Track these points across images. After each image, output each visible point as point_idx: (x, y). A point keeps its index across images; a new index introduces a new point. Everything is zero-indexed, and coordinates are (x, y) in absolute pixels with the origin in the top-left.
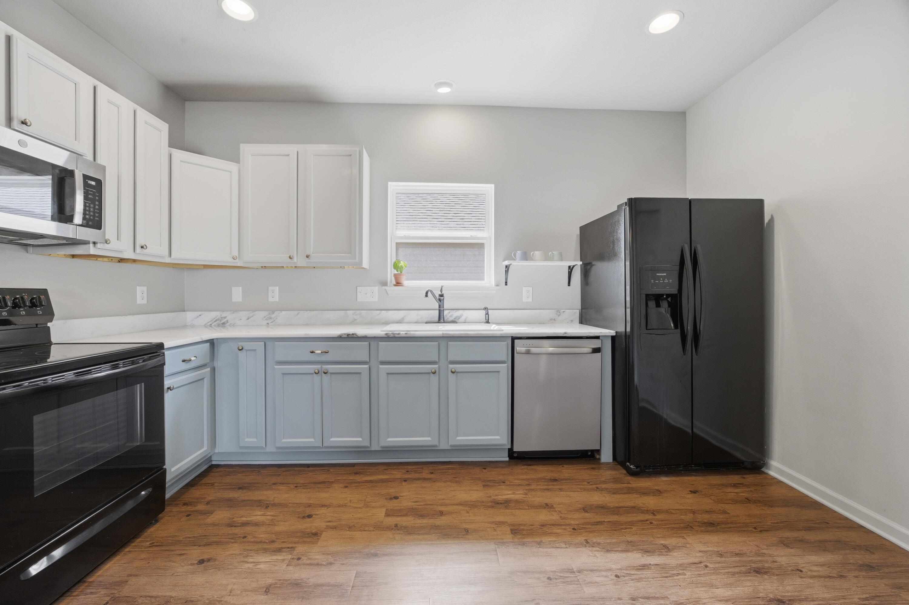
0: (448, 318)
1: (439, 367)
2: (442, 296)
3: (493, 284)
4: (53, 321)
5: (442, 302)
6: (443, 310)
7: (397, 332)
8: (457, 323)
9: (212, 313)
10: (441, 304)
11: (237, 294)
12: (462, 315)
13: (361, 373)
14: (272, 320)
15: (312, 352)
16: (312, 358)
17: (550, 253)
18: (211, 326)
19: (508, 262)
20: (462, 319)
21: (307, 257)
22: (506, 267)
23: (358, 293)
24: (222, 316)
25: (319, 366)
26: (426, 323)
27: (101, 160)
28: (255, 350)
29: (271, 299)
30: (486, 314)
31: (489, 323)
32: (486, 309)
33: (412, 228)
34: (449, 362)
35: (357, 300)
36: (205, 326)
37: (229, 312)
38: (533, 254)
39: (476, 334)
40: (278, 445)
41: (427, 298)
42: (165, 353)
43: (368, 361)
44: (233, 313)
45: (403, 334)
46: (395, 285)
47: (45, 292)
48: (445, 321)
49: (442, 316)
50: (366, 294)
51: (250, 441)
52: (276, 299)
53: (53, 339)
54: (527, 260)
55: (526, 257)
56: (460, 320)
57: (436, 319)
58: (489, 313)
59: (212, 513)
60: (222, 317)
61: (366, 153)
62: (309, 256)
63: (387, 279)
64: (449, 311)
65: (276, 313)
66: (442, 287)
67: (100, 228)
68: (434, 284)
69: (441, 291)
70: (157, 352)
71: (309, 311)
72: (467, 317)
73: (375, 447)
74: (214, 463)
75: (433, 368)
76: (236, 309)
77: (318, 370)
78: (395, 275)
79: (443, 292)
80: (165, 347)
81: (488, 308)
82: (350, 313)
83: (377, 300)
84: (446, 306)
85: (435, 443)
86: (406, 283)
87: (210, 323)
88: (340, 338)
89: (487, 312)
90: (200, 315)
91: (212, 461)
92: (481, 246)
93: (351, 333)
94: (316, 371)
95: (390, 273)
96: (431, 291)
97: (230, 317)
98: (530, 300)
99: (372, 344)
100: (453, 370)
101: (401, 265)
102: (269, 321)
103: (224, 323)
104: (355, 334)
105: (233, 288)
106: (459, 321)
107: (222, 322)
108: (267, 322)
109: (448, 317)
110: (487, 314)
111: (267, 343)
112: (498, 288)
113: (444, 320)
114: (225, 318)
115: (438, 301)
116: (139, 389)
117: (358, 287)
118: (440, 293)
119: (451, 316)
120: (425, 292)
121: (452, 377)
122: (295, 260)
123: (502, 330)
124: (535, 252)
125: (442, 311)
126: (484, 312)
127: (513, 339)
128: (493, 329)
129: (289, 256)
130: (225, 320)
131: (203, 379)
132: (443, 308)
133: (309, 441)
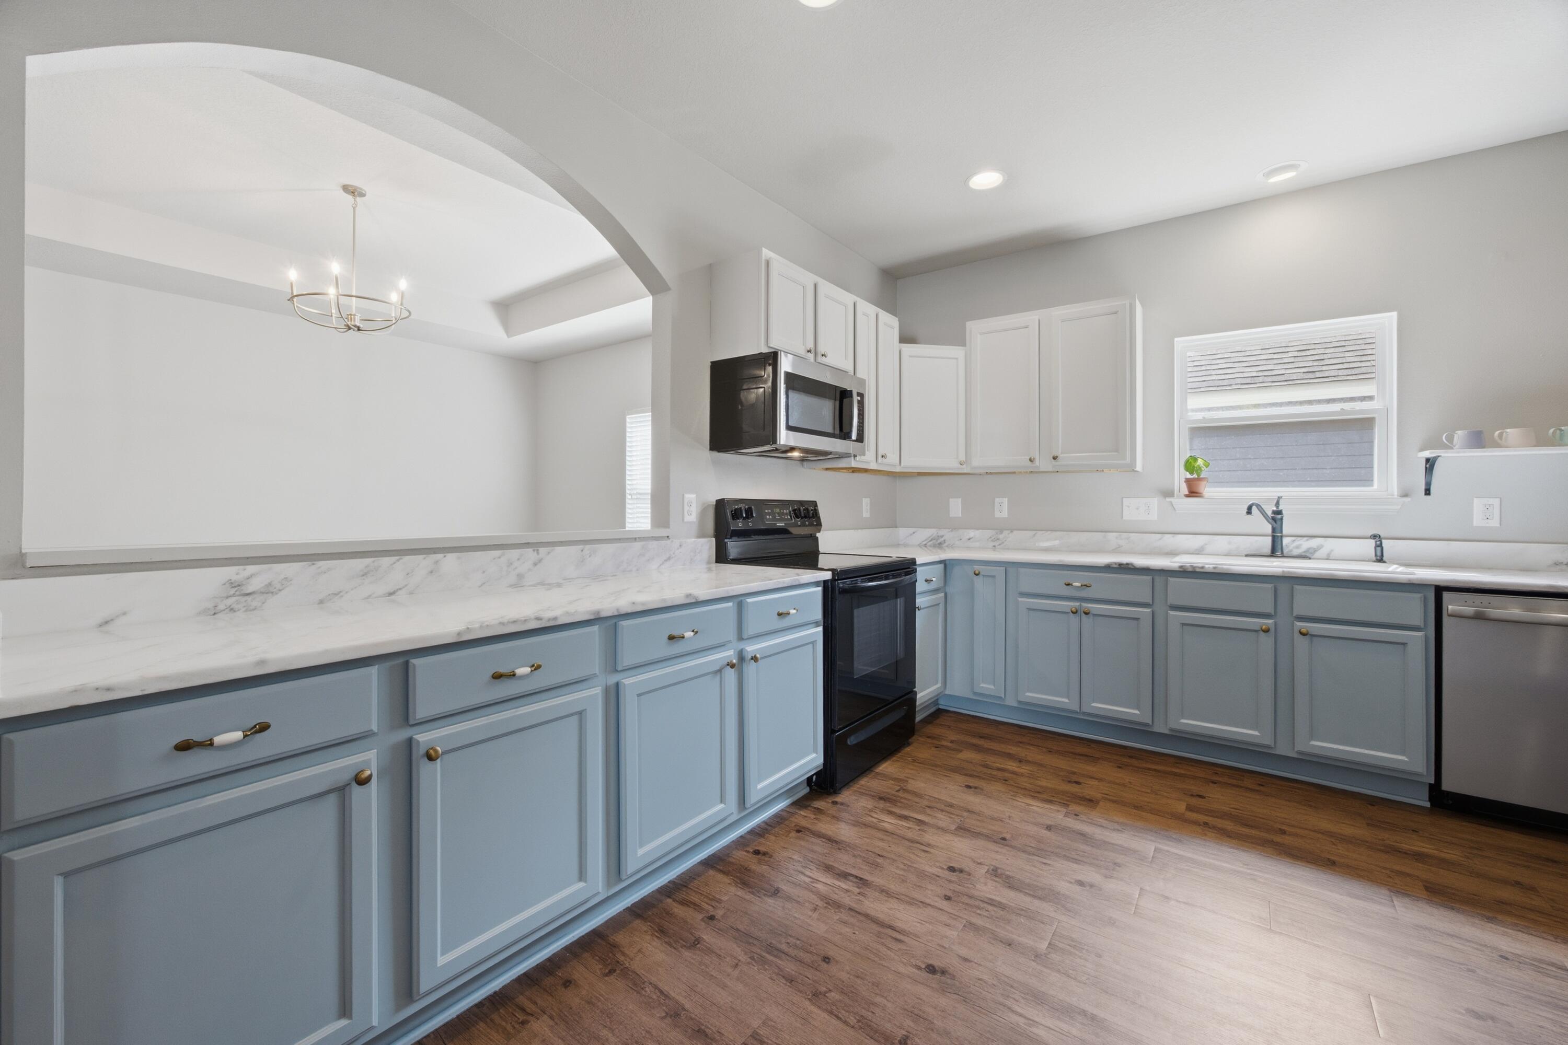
0: (1291, 551)
1: (1276, 624)
2: (1279, 512)
3: (1396, 493)
4: (821, 532)
5: (1279, 523)
6: (1282, 537)
7: (1200, 565)
8: (1310, 559)
9: (928, 530)
10: (1277, 526)
11: (956, 507)
12: (1320, 547)
13: (1139, 618)
14: (1000, 542)
15: (1068, 585)
16: (1067, 591)
17: (1551, 431)
18: (926, 547)
19: (1431, 453)
20: (1322, 553)
21: (1055, 458)
22: (1428, 460)
23: (1125, 508)
24: (939, 534)
25: (1078, 604)
26: (1247, 556)
27: (860, 374)
28: (993, 577)
29: (997, 515)
30: (1377, 546)
31: (1384, 562)
32: (1374, 537)
33: (1202, 390)
34: (1295, 617)
35: (1122, 518)
36: (920, 545)
37: (947, 530)
38: (1501, 436)
39: (1354, 576)
40: (1021, 699)
41: (1249, 516)
42: (918, 570)
43: (1151, 603)
44: (952, 531)
45: (1209, 567)
46: (1187, 496)
47: (814, 504)
48: (1285, 555)
49: (1279, 547)
50: (1138, 509)
51: (986, 687)
52: (1005, 514)
53: (821, 550)
54: (1484, 447)
55: (1478, 440)
56: (1317, 555)
57: (1267, 549)
58: (1383, 545)
59: (961, 752)
60: (938, 536)
61: (1140, 305)
62: (1057, 457)
63: (1174, 486)
64: (1293, 538)
65: (1006, 533)
66: (1279, 498)
67: (862, 442)
68: (1265, 494)
69: (1277, 504)
70: (909, 568)
71: (1049, 532)
72: (1332, 550)
73: (1160, 728)
74: (941, 707)
75: (1265, 624)
76: (955, 526)
77: (1075, 608)
78: (1188, 481)
79: (1280, 508)
80: (918, 563)
81: (1381, 536)
82: (1112, 536)
83: (1156, 518)
84: (1286, 530)
85: (1268, 741)
86: (1208, 490)
87: (925, 543)
88: (1108, 568)
89: (1378, 543)
90: (914, 533)
91: (938, 704)
92: (1365, 424)
93: (1125, 562)
94: (1074, 610)
95: (1180, 477)
96: (1258, 506)
97: (948, 535)
98: (1495, 523)
99: (1157, 579)
100: (1303, 630)
101: (1198, 464)
102: (996, 543)
103: (940, 544)
104: (1132, 564)
105: (951, 500)
106: (1312, 557)
107: (939, 541)
108: (994, 545)
109: (1291, 548)
110: (1380, 546)
111: (1008, 569)
112: (1407, 500)
113: (1282, 553)
114: (942, 536)
115: (1271, 521)
116: (900, 602)
117: (1124, 499)
118: (1275, 509)
119: (1298, 547)
120: (1246, 507)
121: (1300, 642)
122: (1037, 463)
123: (1414, 574)
124: (1508, 430)
125: (1280, 538)
126: (1372, 543)
127: (1440, 590)
128: (1392, 571)
129: (1029, 458)
130: (941, 540)
131: (939, 604)
132: (1281, 532)
133: (1062, 701)
